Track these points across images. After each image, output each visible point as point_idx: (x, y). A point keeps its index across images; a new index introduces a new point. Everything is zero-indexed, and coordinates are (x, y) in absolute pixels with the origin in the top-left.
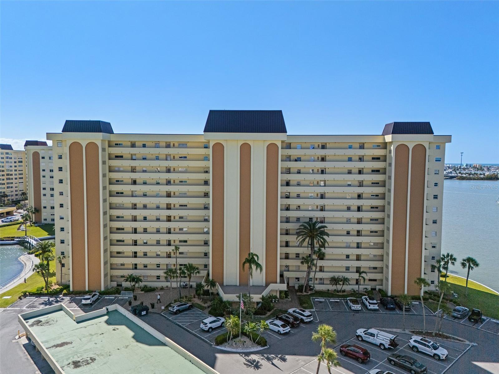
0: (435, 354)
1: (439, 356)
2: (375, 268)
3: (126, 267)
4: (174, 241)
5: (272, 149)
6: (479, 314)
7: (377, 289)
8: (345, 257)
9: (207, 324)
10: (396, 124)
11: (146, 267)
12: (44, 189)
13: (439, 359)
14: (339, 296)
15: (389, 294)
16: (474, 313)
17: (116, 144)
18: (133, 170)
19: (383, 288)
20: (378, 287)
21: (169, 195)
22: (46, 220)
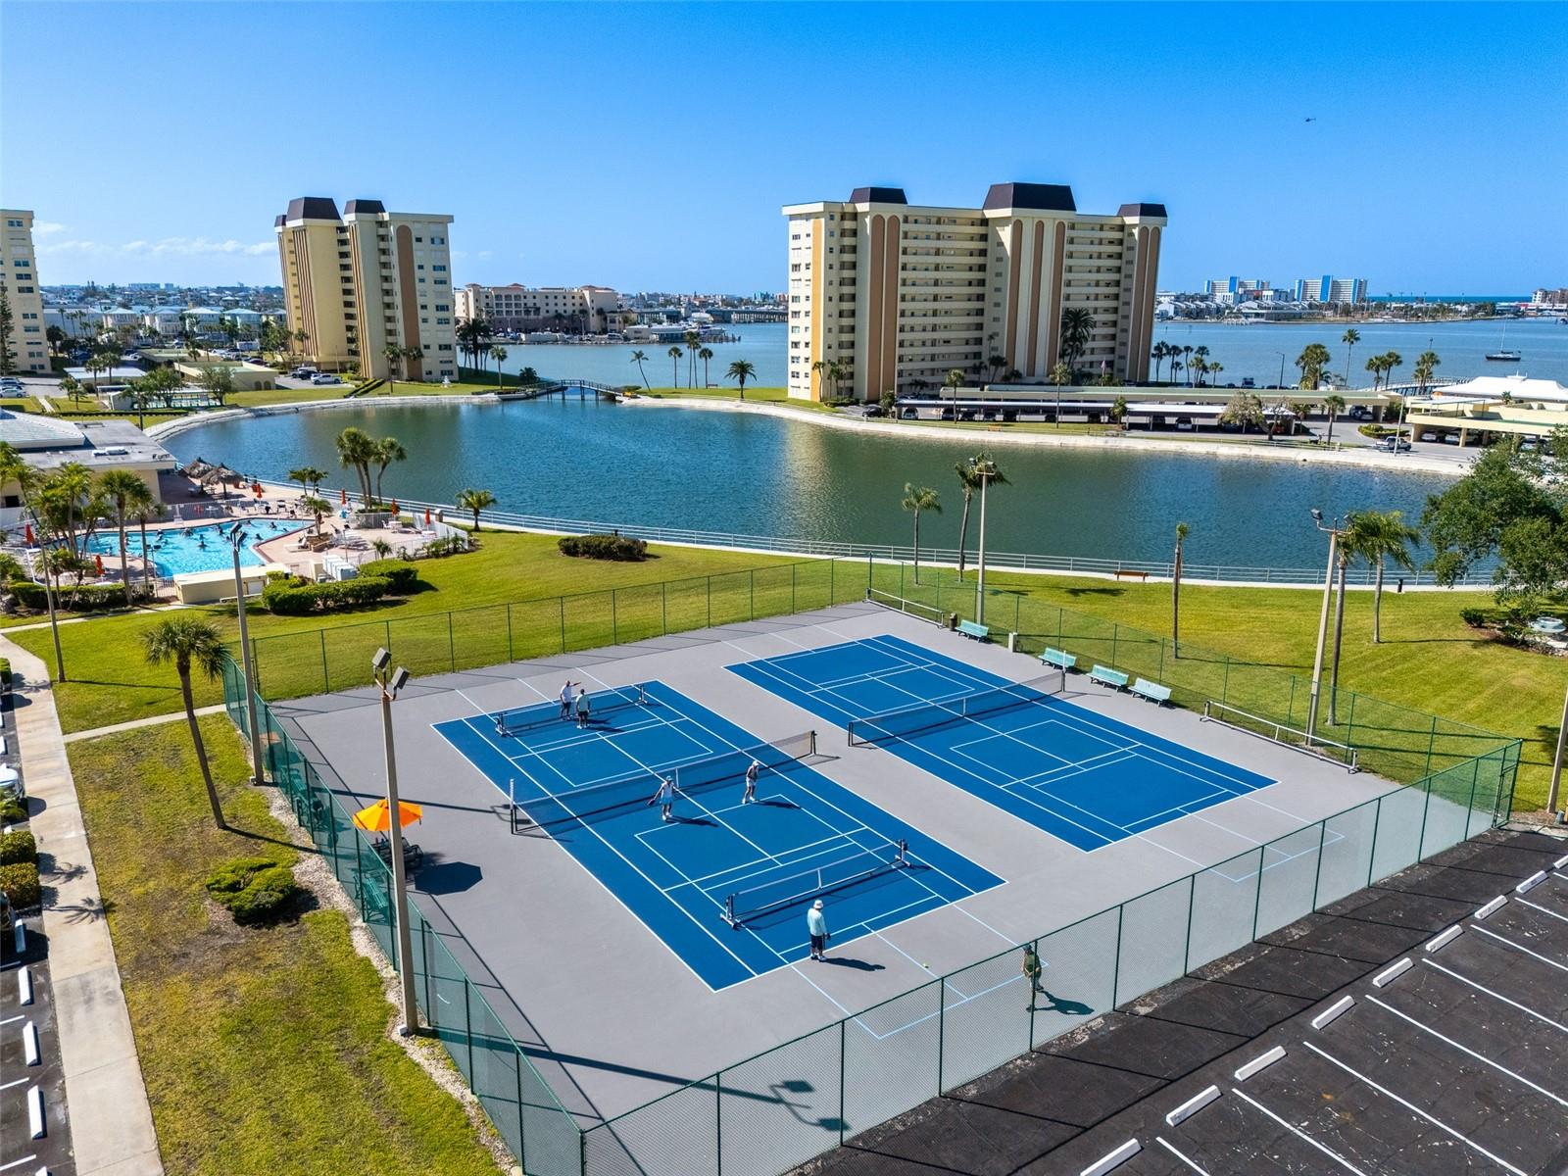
5: (1061, 227)
12: (424, 307)
22: (430, 373)
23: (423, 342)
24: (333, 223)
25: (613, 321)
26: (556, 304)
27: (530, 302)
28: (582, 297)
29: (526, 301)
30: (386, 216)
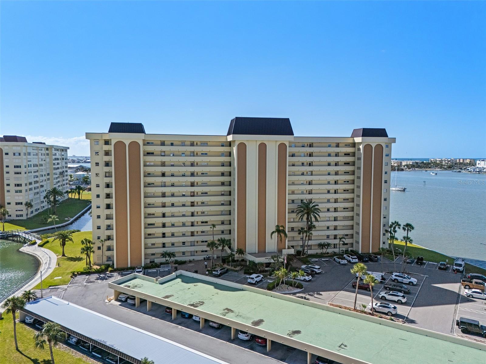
0: (410, 282)
1: (413, 283)
2: (347, 235)
3: (156, 246)
4: (197, 222)
5: (282, 147)
6: (422, 259)
7: (349, 251)
8: (326, 228)
9: (253, 278)
10: (364, 130)
11: (174, 245)
12: (8, 185)
13: (413, 285)
14: (326, 257)
15: (360, 252)
16: (418, 259)
17: (147, 143)
18: (163, 164)
19: (354, 249)
20: (350, 249)
21: (192, 185)
22: (10, 216)
23: (7, 201)
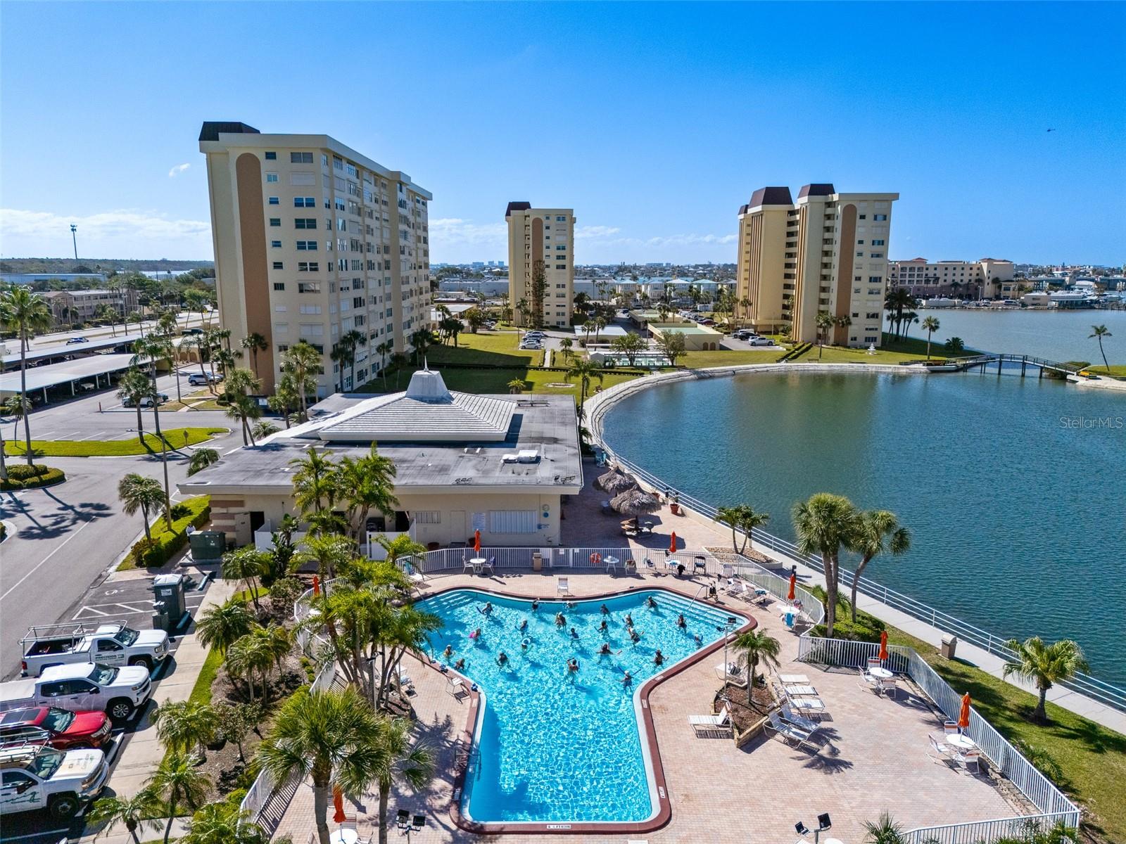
12: (858, 279)
22: (855, 339)
23: (852, 310)
24: (786, 207)
25: (1007, 289)
26: (954, 275)
27: (931, 273)
28: (980, 268)
29: (927, 272)
30: (836, 197)
